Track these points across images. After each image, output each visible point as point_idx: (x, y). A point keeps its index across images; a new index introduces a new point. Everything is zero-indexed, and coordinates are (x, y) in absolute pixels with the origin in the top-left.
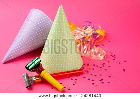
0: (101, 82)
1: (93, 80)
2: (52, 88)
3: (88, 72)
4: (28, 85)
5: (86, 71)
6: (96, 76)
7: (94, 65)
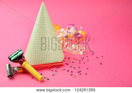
0: (79, 73)
1: (72, 72)
2: (33, 78)
3: (68, 64)
4: (9, 75)
5: (66, 64)
6: (74, 68)
7: (74, 59)
